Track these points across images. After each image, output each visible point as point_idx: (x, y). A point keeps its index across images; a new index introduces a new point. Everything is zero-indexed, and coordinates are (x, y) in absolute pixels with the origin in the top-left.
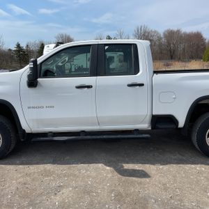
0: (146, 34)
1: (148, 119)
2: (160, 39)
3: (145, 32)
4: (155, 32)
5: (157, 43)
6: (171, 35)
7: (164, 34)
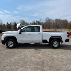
0: (49, 20)
1: (42, 40)
2: (53, 22)
3: (49, 19)
4: (52, 19)
5: (53, 23)
6: (57, 20)
7: (55, 20)
